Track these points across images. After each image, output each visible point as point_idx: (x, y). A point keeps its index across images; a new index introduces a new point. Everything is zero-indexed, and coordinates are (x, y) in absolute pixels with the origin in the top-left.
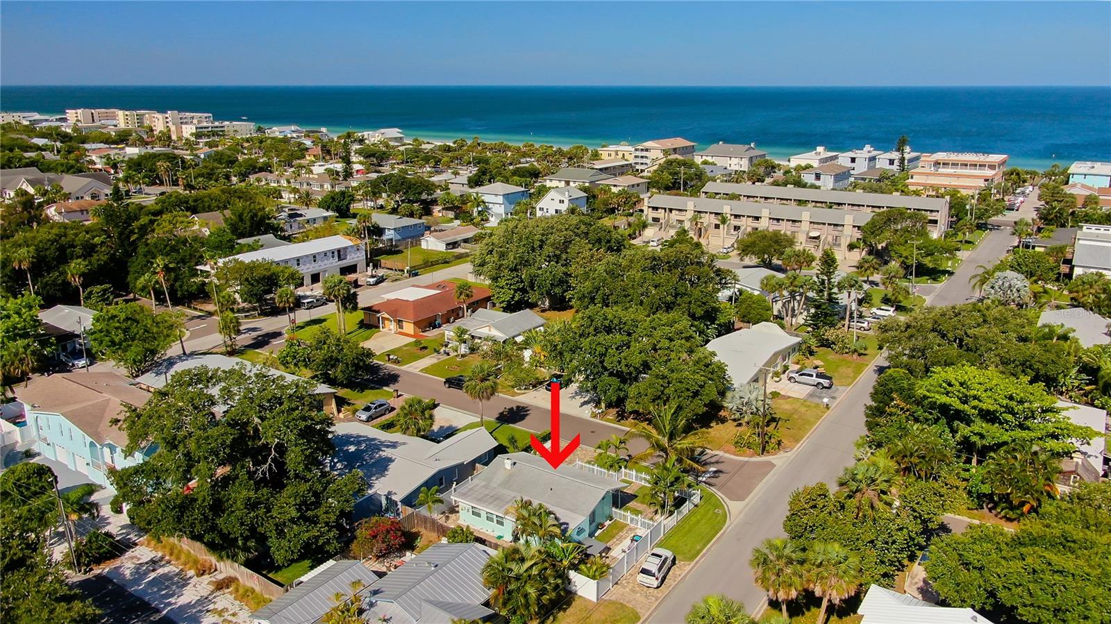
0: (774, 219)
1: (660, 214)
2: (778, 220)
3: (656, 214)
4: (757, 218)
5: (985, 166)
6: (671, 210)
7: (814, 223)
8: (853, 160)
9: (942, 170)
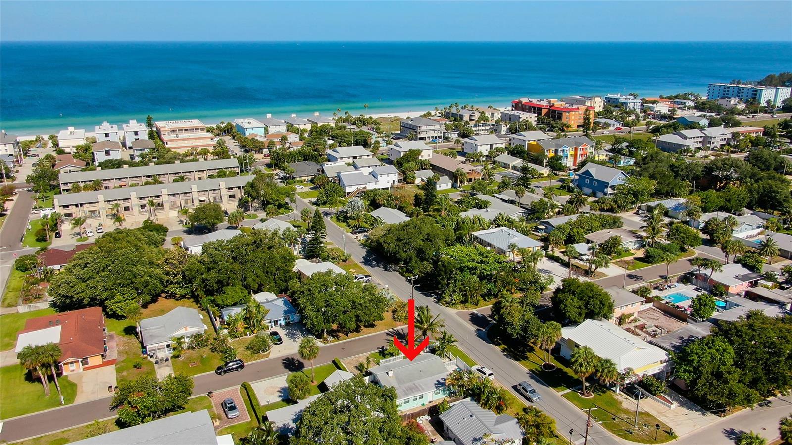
0: (170, 194)
1: (72, 210)
2: (174, 195)
3: (67, 211)
4: (158, 197)
5: (198, 129)
6: (81, 205)
7: (200, 191)
8: (107, 135)
9: (182, 135)
